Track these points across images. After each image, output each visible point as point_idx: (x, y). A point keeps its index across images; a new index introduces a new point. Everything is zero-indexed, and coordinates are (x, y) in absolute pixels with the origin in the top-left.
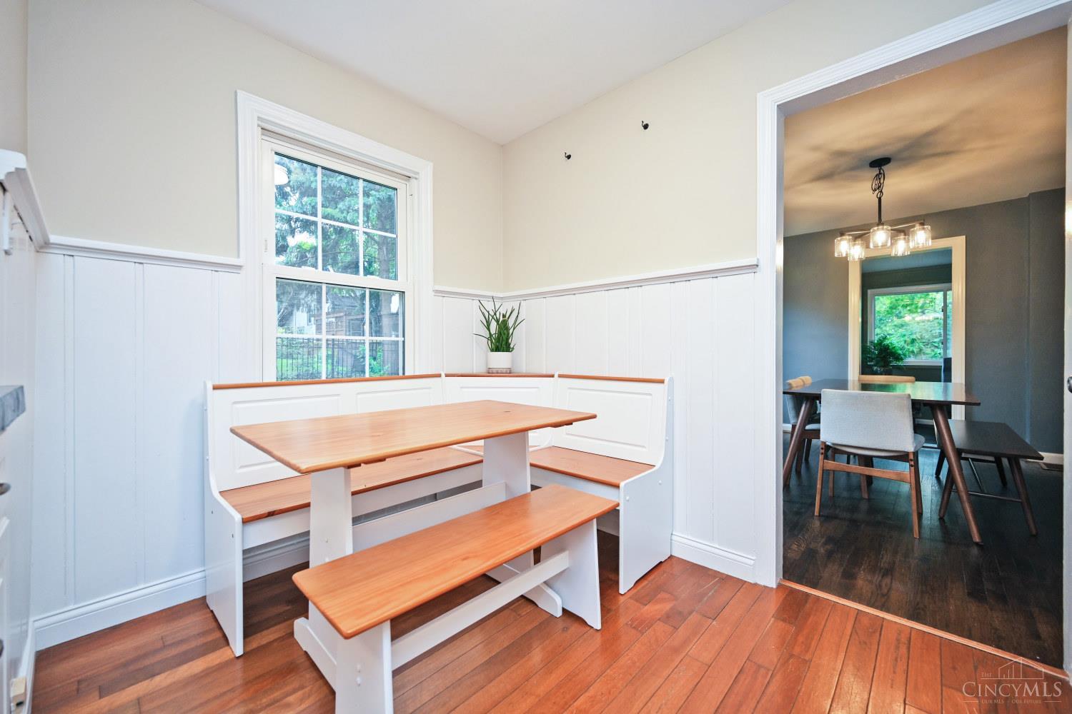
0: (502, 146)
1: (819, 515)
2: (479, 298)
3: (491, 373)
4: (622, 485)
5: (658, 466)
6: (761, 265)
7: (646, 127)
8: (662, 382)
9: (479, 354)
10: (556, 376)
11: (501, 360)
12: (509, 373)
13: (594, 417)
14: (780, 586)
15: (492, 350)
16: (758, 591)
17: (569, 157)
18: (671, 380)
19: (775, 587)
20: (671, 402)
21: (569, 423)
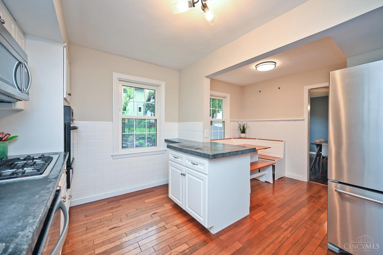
0: (242, 86)
1: (321, 173)
2: (238, 122)
3: (240, 138)
4: (276, 160)
5: (282, 158)
6: (305, 119)
7: (279, 88)
8: (283, 141)
9: (238, 133)
10: (257, 139)
11: (243, 135)
12: (245, 138)
13: (271, 148)
14: (308, 182)
15: (241, 133)
16: (303, 182)
17: (260, 92)
18: (285, 141)
19: (307, 181)
20: (285, 146)
21: (266, 149)
